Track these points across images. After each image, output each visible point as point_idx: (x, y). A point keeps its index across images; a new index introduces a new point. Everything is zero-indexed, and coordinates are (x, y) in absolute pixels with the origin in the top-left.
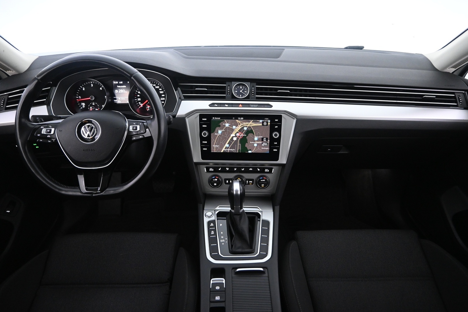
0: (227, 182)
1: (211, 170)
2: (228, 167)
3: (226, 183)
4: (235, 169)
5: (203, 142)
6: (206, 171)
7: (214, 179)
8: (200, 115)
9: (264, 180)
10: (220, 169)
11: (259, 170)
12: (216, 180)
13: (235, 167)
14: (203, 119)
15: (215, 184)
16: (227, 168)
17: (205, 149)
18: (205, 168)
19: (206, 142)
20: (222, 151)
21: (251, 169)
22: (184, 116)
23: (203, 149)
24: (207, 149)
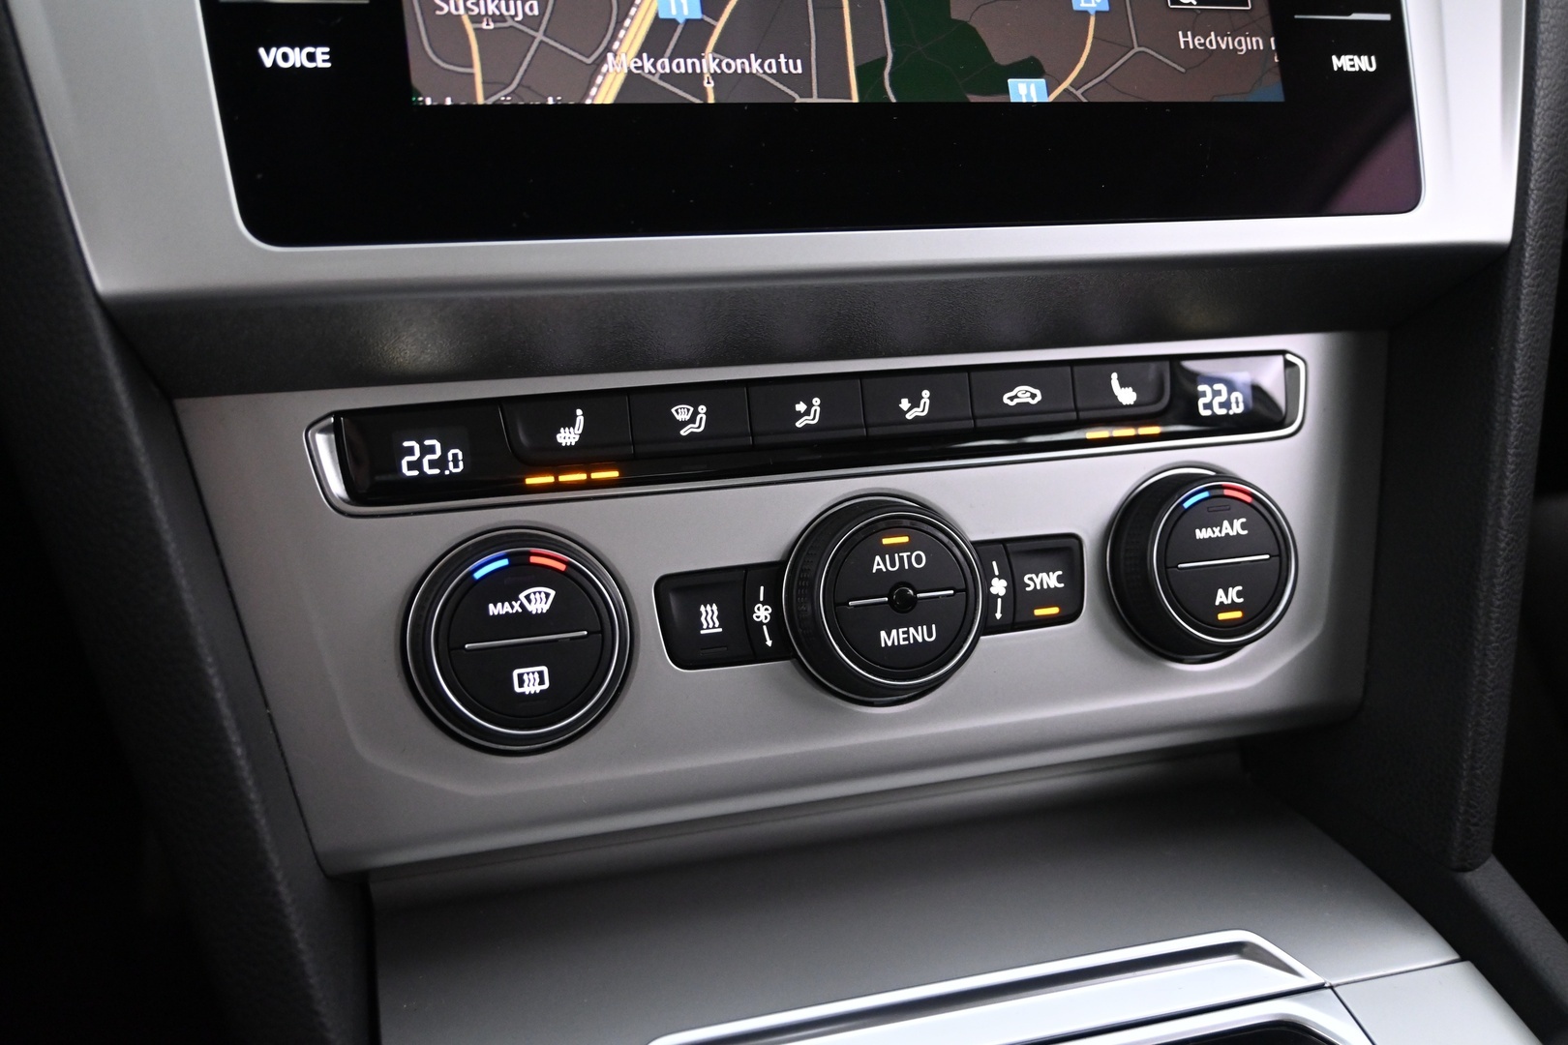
0: (710, 618)
1: (423, 457)
3: (688, 650)
4: (809, 415)
6: (337, 487)
7: (506, 586)
9: (1235, 528)
10: (568, 437)
11: (1127, 396)
12: (538, 601)
13: (805, 388)
15: (531, 681)
16: (682, 413)
17: (297, 57)
18: (323, 444)
20: (605, 92)
21: (1024, 395)
23: (268, 63)
24: (333, 57)
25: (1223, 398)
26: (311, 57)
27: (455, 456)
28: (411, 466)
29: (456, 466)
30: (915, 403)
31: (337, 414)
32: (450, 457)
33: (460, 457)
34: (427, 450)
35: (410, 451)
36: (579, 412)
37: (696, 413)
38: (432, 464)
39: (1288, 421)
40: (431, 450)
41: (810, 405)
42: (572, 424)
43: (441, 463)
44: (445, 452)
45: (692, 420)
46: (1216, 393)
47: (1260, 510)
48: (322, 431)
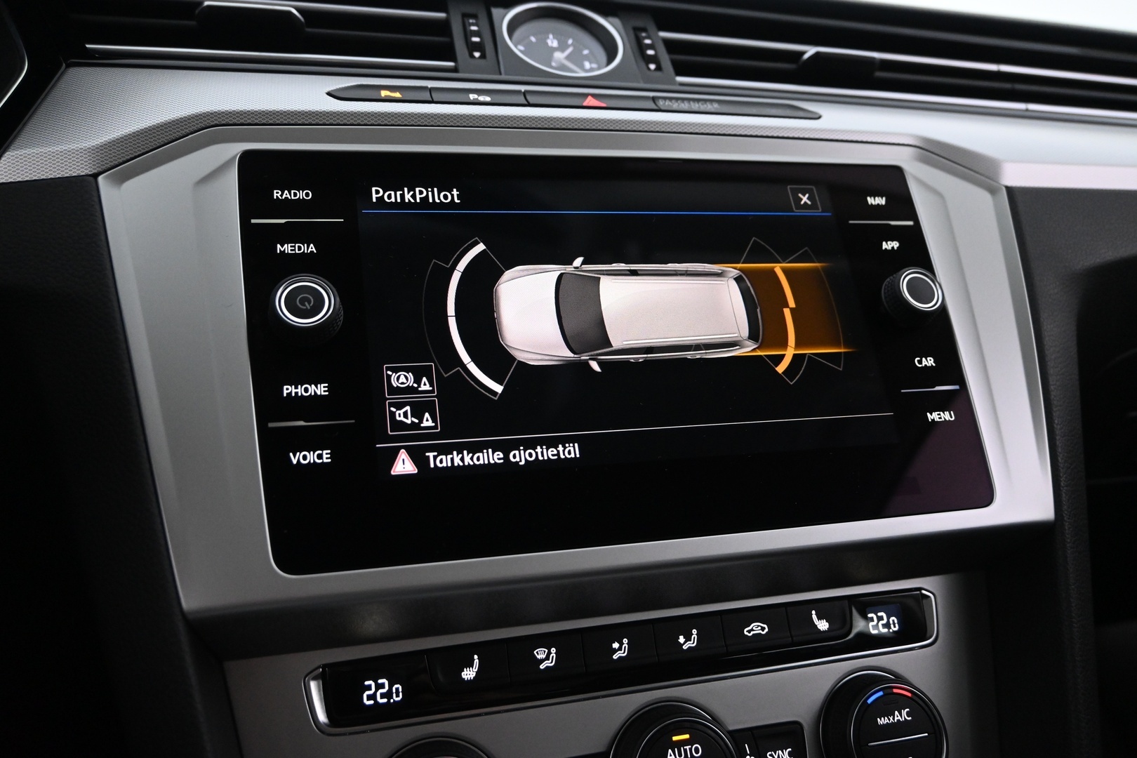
1: (377, 692)
2: (545, 640)
4: (621, 650)
5: (288, 390)
6: (322, 717)
8: (247, 158)
9: (902, 716)
10: (469, 674)
11: (823, 625)
13: (617, 632)
14: (277, 194)
16: (540, 654)
17: (312, 457)
18: (313, 686)
19: (321, 390)
21: (756, 628)
22: (81, 168)
23: (295, 462)
24: (332, 456)
25: (885, 621)
26: (320, 457)
27: (397, 689)
28: (369, 698)
29: (397, 696)
30: (688, 639)
31: (324, 666)
32: (394, 691)
33: (400, 690)
34: (379, 686)
35: (369, 688)
36: (476, 657)
37: (549, 653)
38: (383, 696)
39: (928, 635)
40: (382, 686)
41: (621, 644)
42: (471, 665)
43: (388, 695)
44: (391, 686)
45: (547, 658)
46: (880, 618)
47: (918, 703)
48: (314, 679)
